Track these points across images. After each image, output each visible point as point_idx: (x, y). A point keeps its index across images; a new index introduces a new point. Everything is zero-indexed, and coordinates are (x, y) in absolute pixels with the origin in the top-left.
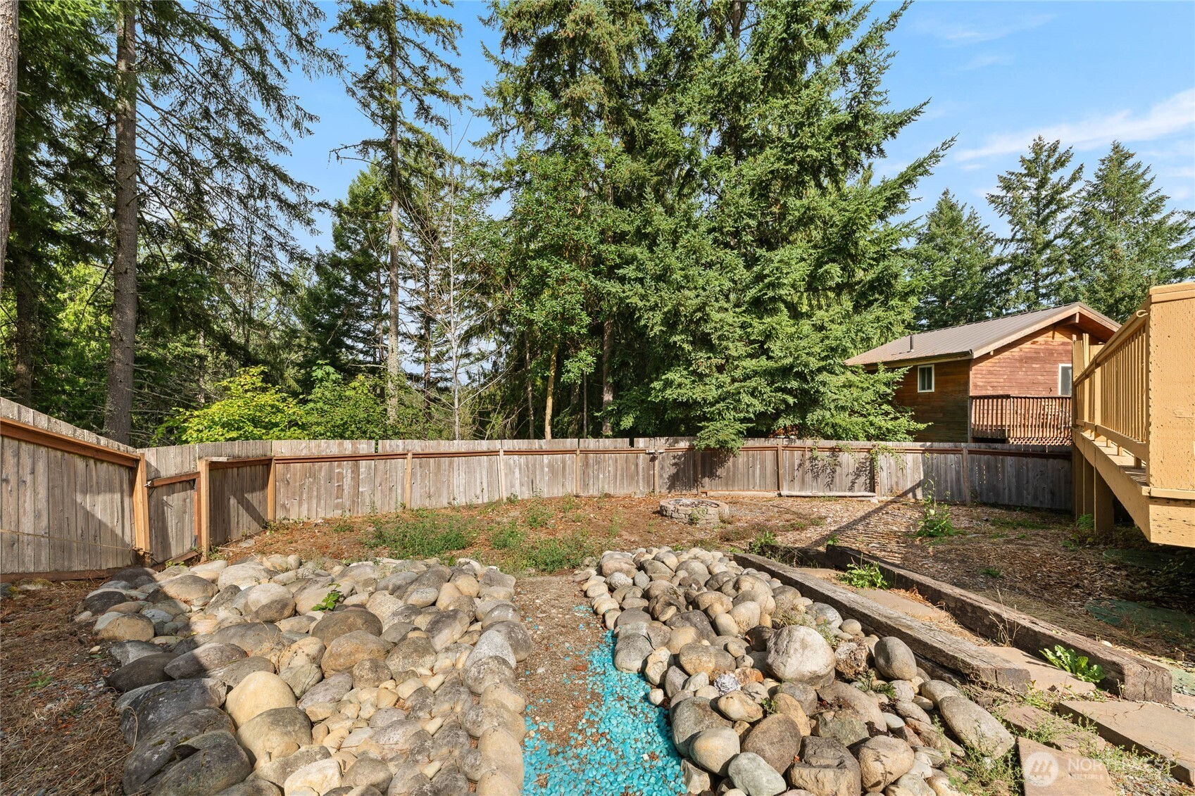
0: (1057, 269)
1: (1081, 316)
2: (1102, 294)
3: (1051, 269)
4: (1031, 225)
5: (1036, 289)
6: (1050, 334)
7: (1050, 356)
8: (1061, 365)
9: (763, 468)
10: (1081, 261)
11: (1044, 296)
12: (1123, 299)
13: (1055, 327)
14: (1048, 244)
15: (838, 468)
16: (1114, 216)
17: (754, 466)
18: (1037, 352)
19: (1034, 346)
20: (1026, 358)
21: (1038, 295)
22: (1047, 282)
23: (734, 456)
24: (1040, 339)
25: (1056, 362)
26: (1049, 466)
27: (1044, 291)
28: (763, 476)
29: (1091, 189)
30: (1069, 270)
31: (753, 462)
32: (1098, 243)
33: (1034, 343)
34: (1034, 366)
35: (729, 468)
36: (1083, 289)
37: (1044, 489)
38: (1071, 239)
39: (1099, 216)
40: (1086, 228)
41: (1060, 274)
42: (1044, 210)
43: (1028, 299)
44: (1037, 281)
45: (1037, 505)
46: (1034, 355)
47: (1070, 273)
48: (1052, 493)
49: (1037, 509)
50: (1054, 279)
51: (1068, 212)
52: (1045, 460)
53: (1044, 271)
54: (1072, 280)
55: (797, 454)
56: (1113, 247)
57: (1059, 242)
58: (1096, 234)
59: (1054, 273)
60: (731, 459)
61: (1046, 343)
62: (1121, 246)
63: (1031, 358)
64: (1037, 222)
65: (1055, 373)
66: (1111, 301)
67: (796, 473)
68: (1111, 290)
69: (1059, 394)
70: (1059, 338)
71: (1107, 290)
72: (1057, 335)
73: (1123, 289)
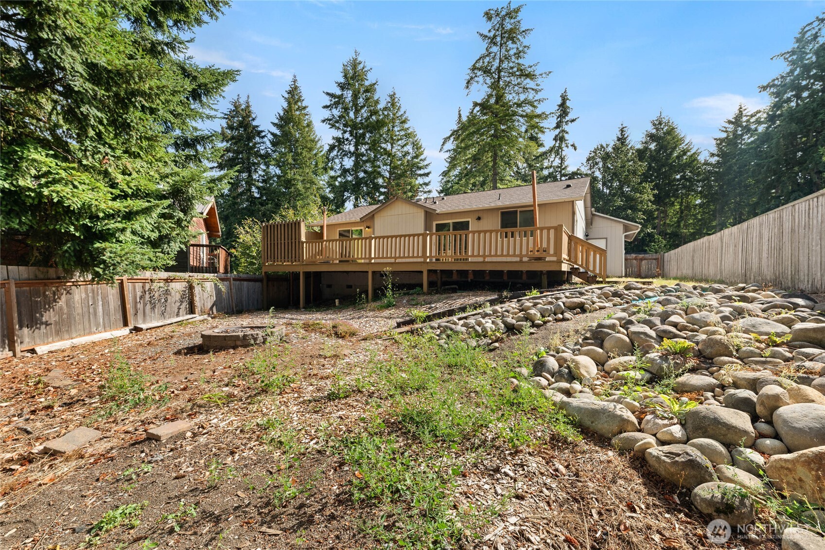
9: (106, 303)
15: (169, 297)
17: (95, 303)
23: (68, 293)
28: (106, 313)
31: (94, 298)
35: (61, 309)
55: (139, 286)
60: (64, 298)
67: (138, 305)
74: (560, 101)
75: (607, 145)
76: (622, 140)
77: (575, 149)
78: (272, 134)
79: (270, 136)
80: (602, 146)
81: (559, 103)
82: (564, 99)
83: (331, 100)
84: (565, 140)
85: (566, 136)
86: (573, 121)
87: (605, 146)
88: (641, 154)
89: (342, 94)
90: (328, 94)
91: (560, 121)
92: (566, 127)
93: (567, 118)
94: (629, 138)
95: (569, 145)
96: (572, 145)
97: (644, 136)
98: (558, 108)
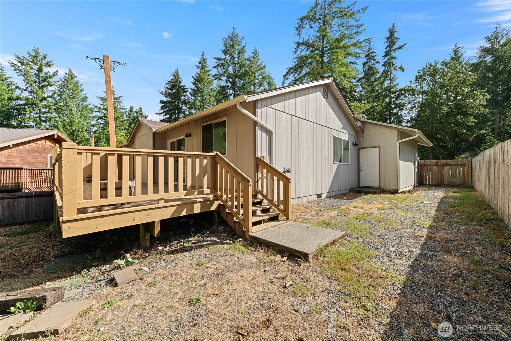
0: (49, 111)
1: (58, 135)
2: (67, 127)
3: (47, 110)
4: (36, 87)
5: (40, 117)
6: (44, 141)
7: (45, 151)
8: (49, 155)
10: (59, 111)
11: (44, 121)
12: (75, 131)
13: (47, 138)
14: (44, 99)
16: (72, 97)
18: (38, 148)
19: (35, 145)
20: (32, 150)
21: (41, 120)
22: (45, 115)
24: (40, 142)
25: (47, 153)
26: (43, 200)
27: (44, 119)
29: (62, 83)
30: (55, 113)
32: (66, 106)
33: (36, 144)
34: (36, 154)
36: (60, 123)
37: (40, 211)
38: (55, 100)
39: (66, 95)
40: (61, 98)
41: (51, 114)
42: (42, 82)
43: (36, 121)
44: (40, 114)
45: (37, 219)
46: (36, 149)
47: (55, 115)
48: (44, 212)
49: (37, 221)
50: (48, 115)
51: (53, 88)
52: (41, 198)
53: (43, 110)
54: (55, 118)
56: (71, 109)
57: (49, 99)
58: (65, 102)
59: (48, 112)
61: (42, 144)
62: (74, 110)
63: (34, 150)
64: (38, 87)
65: (47, 158)
66: (71, 130)
68: (71, 126)
69: (49, 168)
70: (48, 143)
71: (69, 126)
72: (47, 141)
73: (75, 127)
74: (388, 35)
75: (436, 64)
76: (456, 58)
77: (403, 71)
78: (191, 89)
79: (190, 91)
80: (431, 65)
81: (388, 36)
82: (392, 32)
83: (217, 62)
84: (393, 65)
85: (394, 61)
86: (400, 48)
87: (434, 64)
88: (475, 67)
89: (226, 58)
90: (215, 58)
91: (389, 50)
92: (394, 55)
93: (395, 47)
94: (464, 56)
95: (397, 68)
96: (400, 68)
97: (478, 51)
98: (386, 40)
